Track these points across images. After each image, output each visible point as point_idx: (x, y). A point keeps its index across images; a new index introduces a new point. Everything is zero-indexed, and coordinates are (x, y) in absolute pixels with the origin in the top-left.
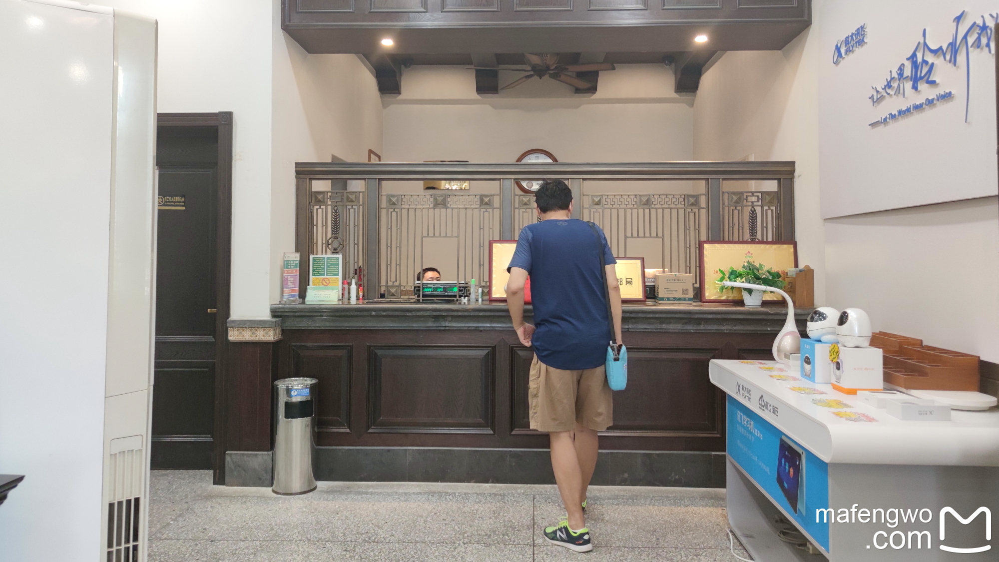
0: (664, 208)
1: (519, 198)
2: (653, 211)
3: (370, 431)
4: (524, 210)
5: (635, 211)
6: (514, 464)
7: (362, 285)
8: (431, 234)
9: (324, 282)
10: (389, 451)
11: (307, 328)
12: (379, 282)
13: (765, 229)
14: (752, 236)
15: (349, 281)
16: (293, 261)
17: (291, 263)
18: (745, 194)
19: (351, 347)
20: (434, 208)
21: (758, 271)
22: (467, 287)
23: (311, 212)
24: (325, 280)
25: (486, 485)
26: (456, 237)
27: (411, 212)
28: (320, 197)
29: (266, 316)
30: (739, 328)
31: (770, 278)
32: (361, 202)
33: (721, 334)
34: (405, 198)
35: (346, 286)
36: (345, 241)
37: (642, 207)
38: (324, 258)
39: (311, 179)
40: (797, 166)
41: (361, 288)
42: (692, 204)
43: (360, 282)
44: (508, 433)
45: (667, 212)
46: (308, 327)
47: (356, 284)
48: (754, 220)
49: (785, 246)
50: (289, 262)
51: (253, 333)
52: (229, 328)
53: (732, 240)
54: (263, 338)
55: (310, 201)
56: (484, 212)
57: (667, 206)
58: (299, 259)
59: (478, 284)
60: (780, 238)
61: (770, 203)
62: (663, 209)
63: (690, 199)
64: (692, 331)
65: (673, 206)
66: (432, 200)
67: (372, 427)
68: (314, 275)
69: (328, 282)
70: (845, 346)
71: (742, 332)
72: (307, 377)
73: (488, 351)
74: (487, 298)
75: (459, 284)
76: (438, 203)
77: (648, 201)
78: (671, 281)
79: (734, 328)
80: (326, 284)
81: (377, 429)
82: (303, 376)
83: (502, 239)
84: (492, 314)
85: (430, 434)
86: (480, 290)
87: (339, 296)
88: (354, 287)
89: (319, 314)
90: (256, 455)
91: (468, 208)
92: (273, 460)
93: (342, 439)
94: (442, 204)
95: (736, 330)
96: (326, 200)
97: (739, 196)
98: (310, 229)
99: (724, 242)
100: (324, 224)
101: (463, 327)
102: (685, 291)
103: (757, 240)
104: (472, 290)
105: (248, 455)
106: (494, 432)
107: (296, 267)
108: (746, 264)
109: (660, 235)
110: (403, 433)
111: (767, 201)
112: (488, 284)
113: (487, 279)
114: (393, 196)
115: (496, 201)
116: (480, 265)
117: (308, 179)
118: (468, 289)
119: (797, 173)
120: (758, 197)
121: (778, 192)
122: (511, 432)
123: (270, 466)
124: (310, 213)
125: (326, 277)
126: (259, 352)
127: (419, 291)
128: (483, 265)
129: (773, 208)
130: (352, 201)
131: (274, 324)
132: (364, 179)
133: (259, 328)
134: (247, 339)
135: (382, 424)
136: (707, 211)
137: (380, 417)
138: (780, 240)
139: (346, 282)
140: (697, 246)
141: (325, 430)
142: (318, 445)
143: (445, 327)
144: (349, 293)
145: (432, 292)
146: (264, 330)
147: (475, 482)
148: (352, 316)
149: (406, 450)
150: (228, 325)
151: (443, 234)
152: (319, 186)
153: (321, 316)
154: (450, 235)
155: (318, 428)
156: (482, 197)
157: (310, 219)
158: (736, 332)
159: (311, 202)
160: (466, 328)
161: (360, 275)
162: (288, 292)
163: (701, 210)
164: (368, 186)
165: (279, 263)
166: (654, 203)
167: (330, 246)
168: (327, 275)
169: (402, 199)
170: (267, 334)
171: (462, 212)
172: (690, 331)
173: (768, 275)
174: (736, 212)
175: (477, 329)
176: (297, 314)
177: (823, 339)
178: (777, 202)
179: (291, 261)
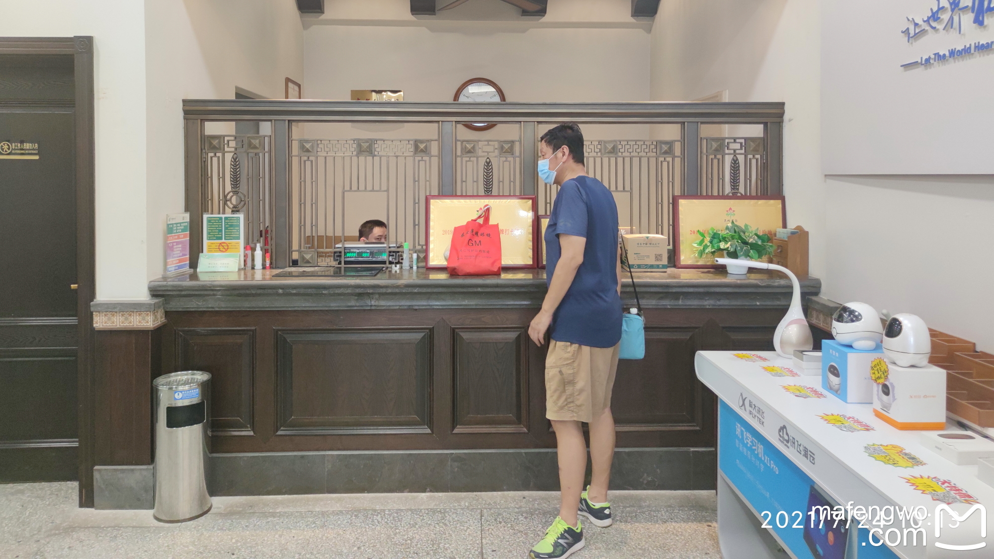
0: (633, 157)
1: (462, 145)
2: (620, 160)
3: (279, 433)
4: (468, 159)
5: (598, 160)
6: (456, 469)
7: (270, 251)
8: (354, 187)
9: (221, 247)
10: (302, 457)
11: (196, 310)
12: (290, 246)
13: (748, 181)
14: (734, 189)
15: (252, 245)
16: (180, 223)
17: (177, 227)
18: (727, 141)
19: (254, 331)
20: (358, 156)
21: (744, 233)
22: (398, 252)
23: (205, 162)
24: (223, 245)
25: (423, 494)
26: (384, 191)
27: (330, 161)
28: (215, 142)
29: (143, 296)
30: (724, 302)
31: (760, 243)
32: (267, 149)
33: (703, 310)
34: (321, 143)
35: (249, 252)
36: (247, 197)
37: (607, 155)
38: (221, 218)
39: (203, 121)
40: (786, 108)
41: (268, 255)
42: (666, 153)
43: (266, 247)
44: (449, 432)
45: (636, 161)
46: (198, 308)
47: (261, 250)
48: (737, 171)
49: (772, 202)
50: (175, 225)
51: (126, 319)
52: (94, 313)
53: (710, 195)
54: (139, 324)
55: (203, 148)
56: (419, 161)
57: (636, 154)
58: (188, 220)
59: (412, 248)
60: (765, 192)
61: (756, 151)
62: (631, 158)
63: (663, 146)
64: (669, 307)
65: (643, 154)
66: (355, 146)
67: (282, 428)
68: (209, 239)
69: (226, 247)
70: (895, 363)
71: (726, 307)
72: (197, 370)
73: (423, 334)
74: (423, 264)
75: (390, 247)
76: (362, 150)
77: (614, 148)
78: (642, 245)
79: (718, 303)
80: (224, 250)
81: (286, 430)
82: (192, 369)
83: (441, 194)
84: (429, 290)
85: (353, 435)
86: (415, 256)
87: (240, 264)
88: (258, 253)
89: (211, 293)
90: (132, 470)
91: (399, 156)
92: (154, 475)
93: (243, 444)
94: (368, 152)
95: (720, 305)
96: (222, 146)
97: (719, 143)
98: (203, 181)
99: (701, 197)
100: (221, 176)
101: (393, 306)
102: (658, 257)
103: (739, 195)
104: (405, 256)
105: (123, 471)
106: (432, 430)
107: (183, 230)
108: (730, 225)
109: (628, 188)
110: (320, 435)
111: (751, 149)
112: (424, 247)
113: (423, 242)
114: (307, 141)
115: (434, 149)
116: (415, 225)
117: (199, 121)
118: (400, 254)
119: (786, 117)
120: (741, 144)
121: (764, 137)
122: (453, 430)
123: (151, 485)
124: (203, 163)
125: (223, 241)
126: (134, 341)
127: (340, 256)
128: (419, 225)
129: (758, 156)
130: (255, 147)
131: (153, 307)
132: (270, 120)
133: (133, 312)
134: (118, 326)
135: (293, 425)
136: (683, 160)
137: (291, 417)
138: (765, 194)
139: (250, 247)
140: (671, 201)
141: (220, 434)
142: (212, 452)
143: (371, 306)
144: (253, 260)
145: (356, 257)
146: (140, 315)
147: (409, 492)
148: (254, 295)
149: (324, 455)
150: (92, 309)
151: (369, 188)
152: (212, 128)
153: (214, 295)
154: (378, 189)
155: (212, 431)
156: (416, 143)
157: (203, 170)
158: (720, 307)
159: (205, 149)
160: (397, 307)
161: (266, 238)
162: (174, 262)
163: (676, 159)
164: (275, 130)
165: (161, 227)
166: (621, 150)
167: (228, 203)
168: (225, 239)
169: (318, 145)
170: (144, 319)
171: (393, 161)
172: (666, 307)
173: (756, 238)
174: (715, 161)
175: (411, 307)
176: (183, 293)
177: (855, 345)
178: (763, 150)
179: (177, 224)
